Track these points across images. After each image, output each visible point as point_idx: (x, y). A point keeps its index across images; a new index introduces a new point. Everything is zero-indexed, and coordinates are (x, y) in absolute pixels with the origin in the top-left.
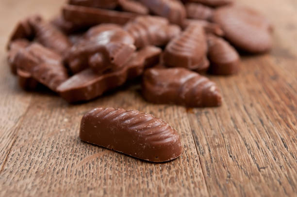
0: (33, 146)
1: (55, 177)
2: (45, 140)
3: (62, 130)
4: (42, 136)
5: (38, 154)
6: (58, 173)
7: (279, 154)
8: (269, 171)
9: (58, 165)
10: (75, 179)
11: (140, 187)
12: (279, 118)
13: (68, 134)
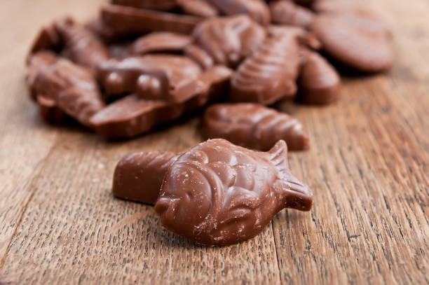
0: (56, 202)
1: (83, 244)
2: (72, 194)
3: (95, 180)
4: (69, 187)
5: (62, 213)
6: (86, 239)
7: (378, 217)
8: (361, 240)
9: (88, 229)
10: (108, 248)
11: (191, 260)
12: (385, 167)
13: (102, 186)
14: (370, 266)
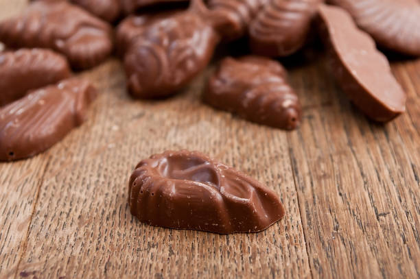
0: (73, 174)
1: (105, 224)
2: (89, 163)
3: (111, 146)
4: (85, 155)
5: (80, 187)
6: (108, 219)
7: (407, 191)
8: (390, 219)
9: (108, 206)
10: (131, 229)
11: (217, 243)
13: (118, 152)
14: (400, 251)
